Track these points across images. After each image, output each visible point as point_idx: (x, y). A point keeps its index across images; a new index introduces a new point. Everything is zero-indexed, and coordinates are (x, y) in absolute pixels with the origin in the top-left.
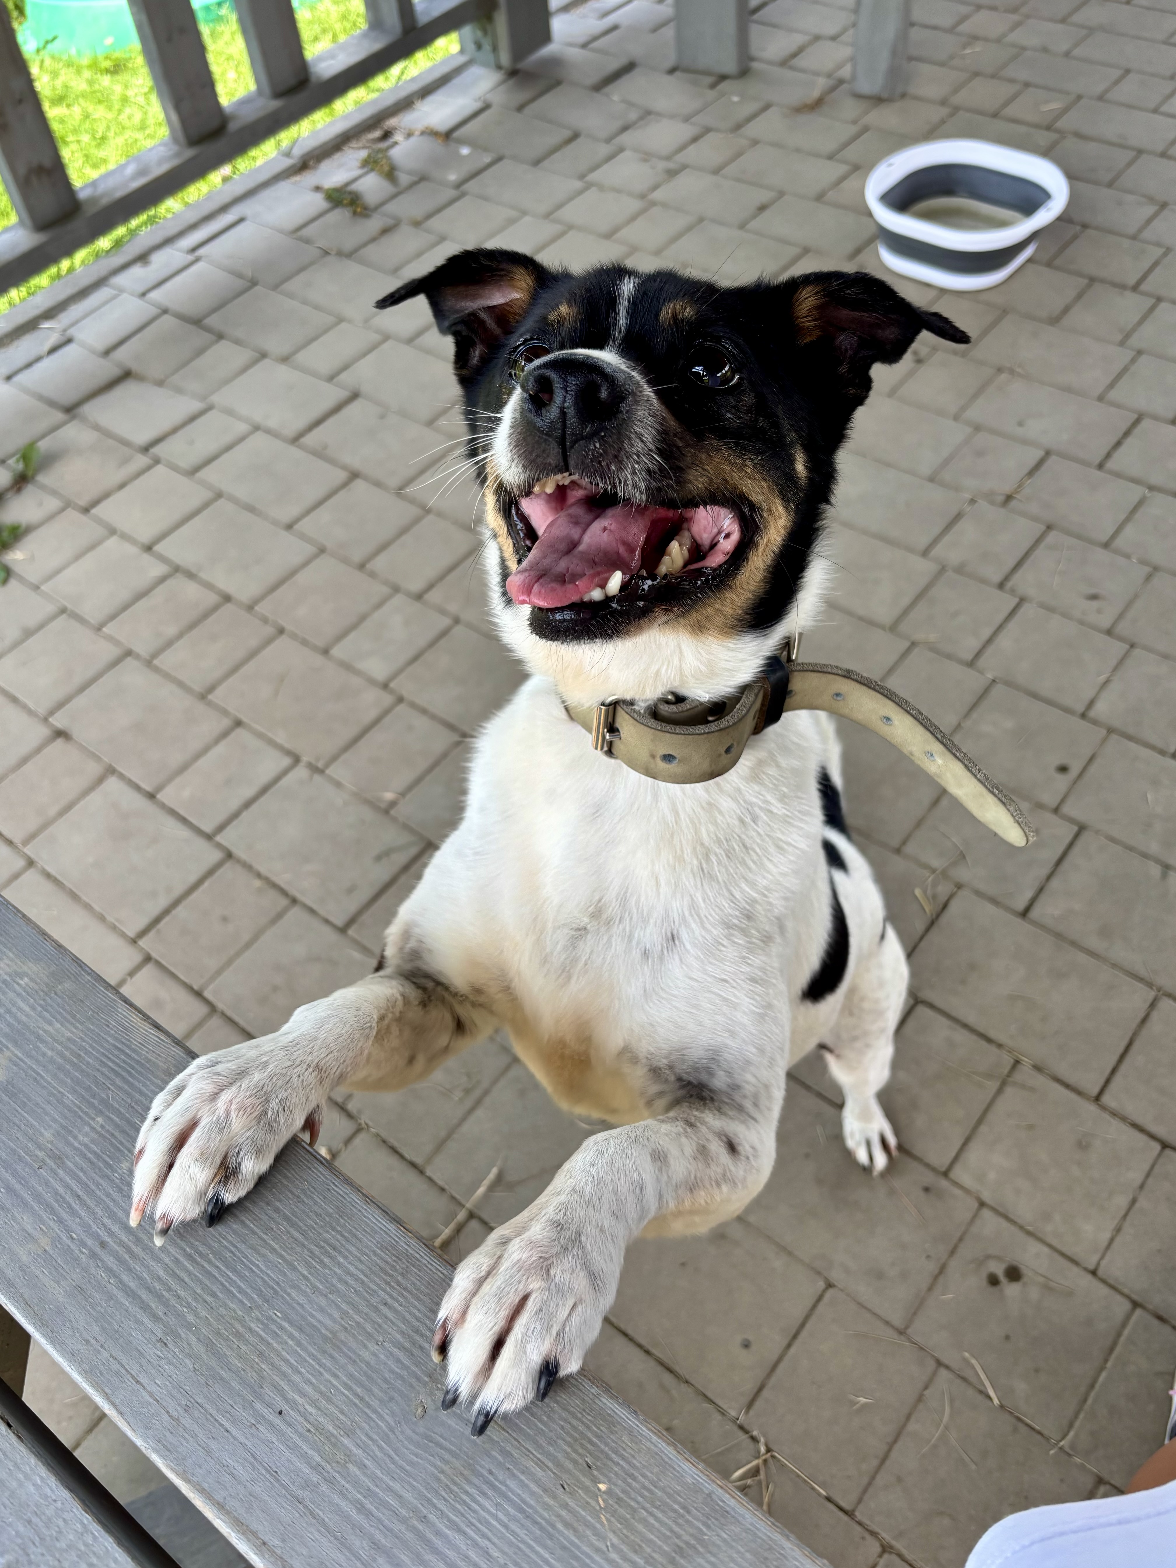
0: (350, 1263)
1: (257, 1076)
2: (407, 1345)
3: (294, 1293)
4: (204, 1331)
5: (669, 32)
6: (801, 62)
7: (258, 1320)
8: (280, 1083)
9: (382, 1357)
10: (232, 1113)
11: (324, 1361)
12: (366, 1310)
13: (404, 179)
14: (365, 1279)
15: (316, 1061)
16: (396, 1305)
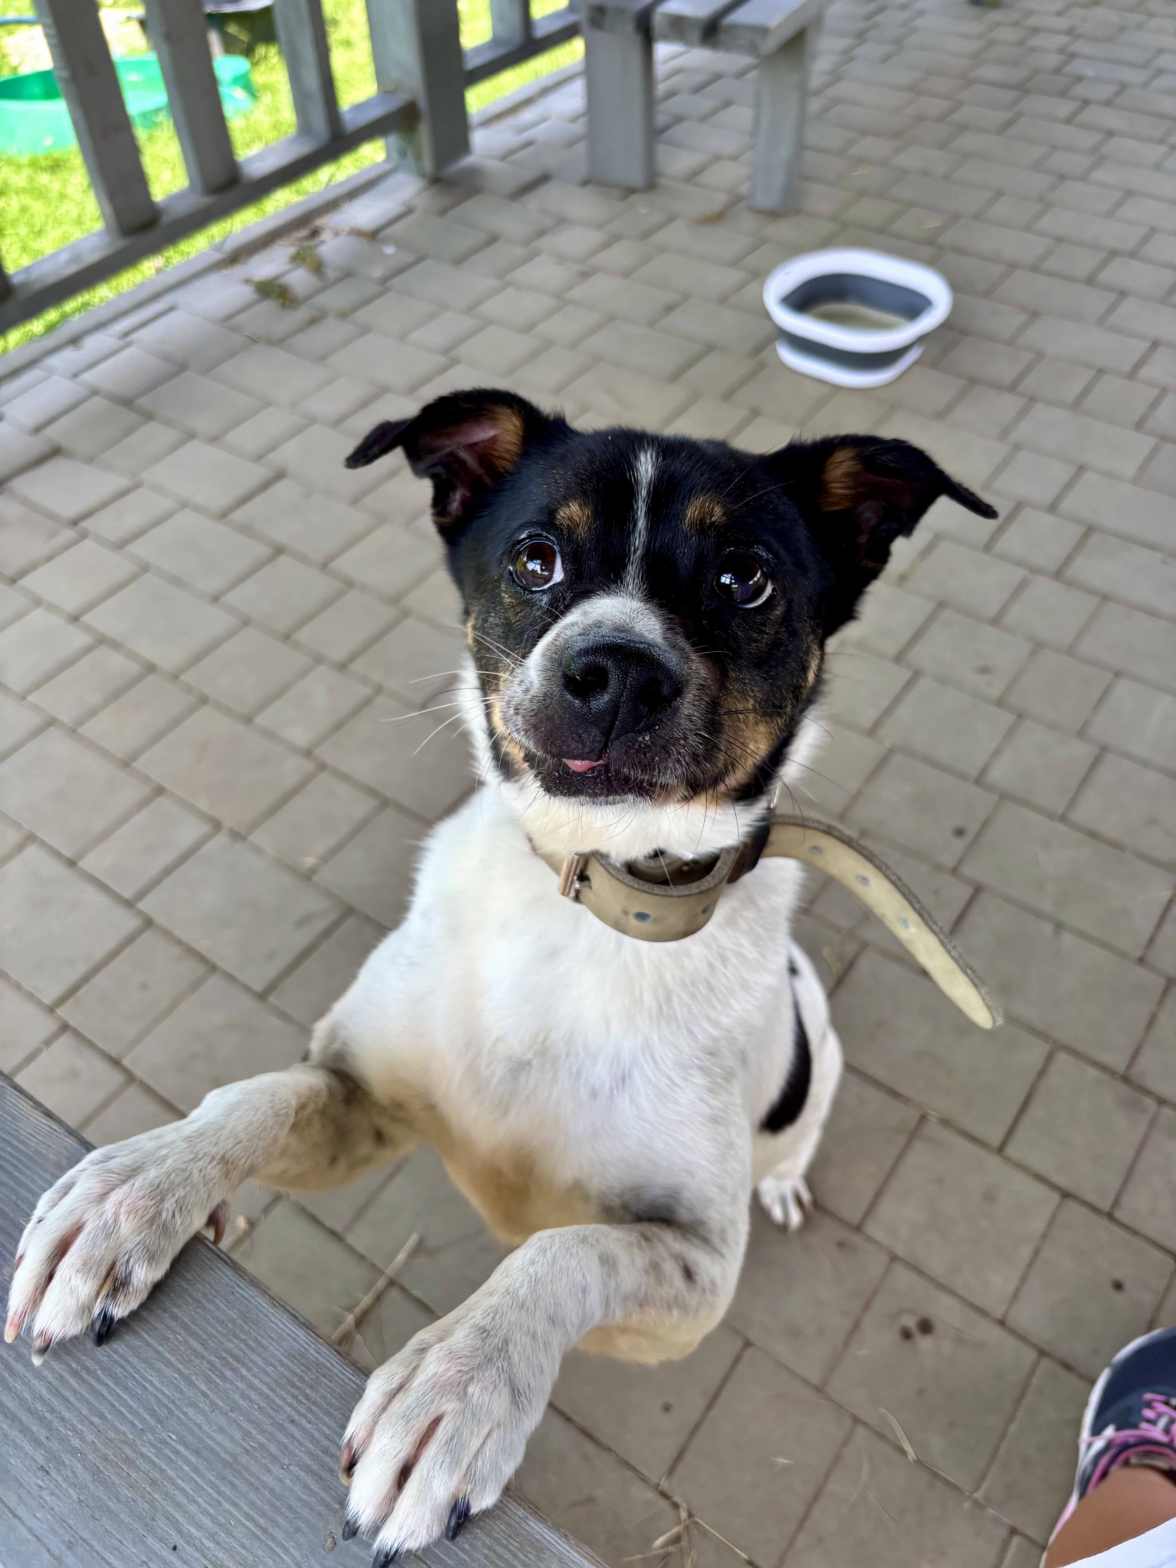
0: (254, 1376)
1: (152, 1174)
2: (315, 1467)
3: (191, 1412)
4: (90, 1457)
5: (581, 149)
6: (704, 178)
7: (151, 1444)
8: (178, 1180)
9: (288, 1482)
10: (121, 1216)
11: (223, 1489)
12: (270, 1429)
13: (331, 274)
14: (271, 1394)
15: (222, 1153)
16: (304, 1422)
